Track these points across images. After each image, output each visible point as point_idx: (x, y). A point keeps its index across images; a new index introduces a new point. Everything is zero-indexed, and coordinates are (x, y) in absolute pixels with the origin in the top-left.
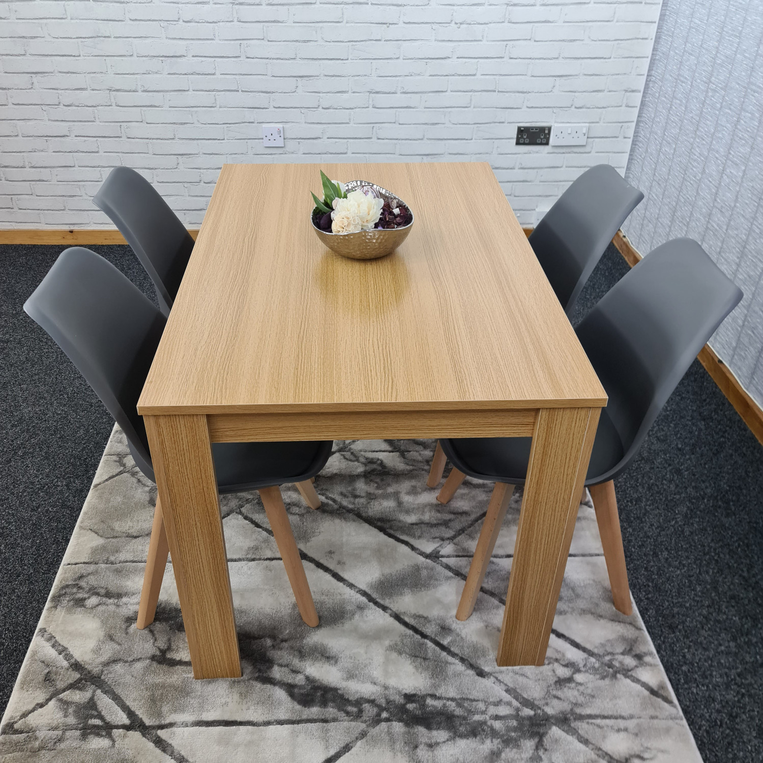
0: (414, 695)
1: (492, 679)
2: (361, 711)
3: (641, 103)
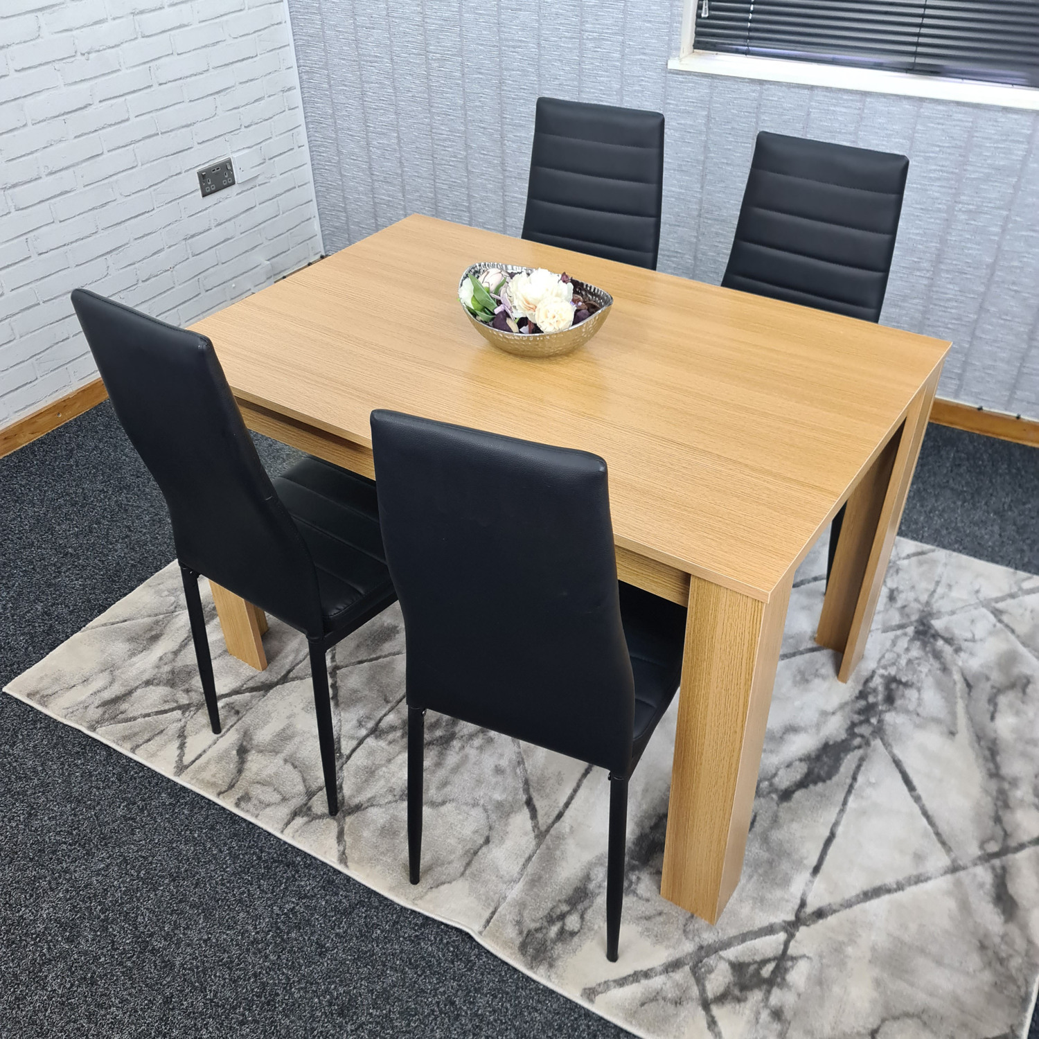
2: (862, 736)
3: (303, 100)
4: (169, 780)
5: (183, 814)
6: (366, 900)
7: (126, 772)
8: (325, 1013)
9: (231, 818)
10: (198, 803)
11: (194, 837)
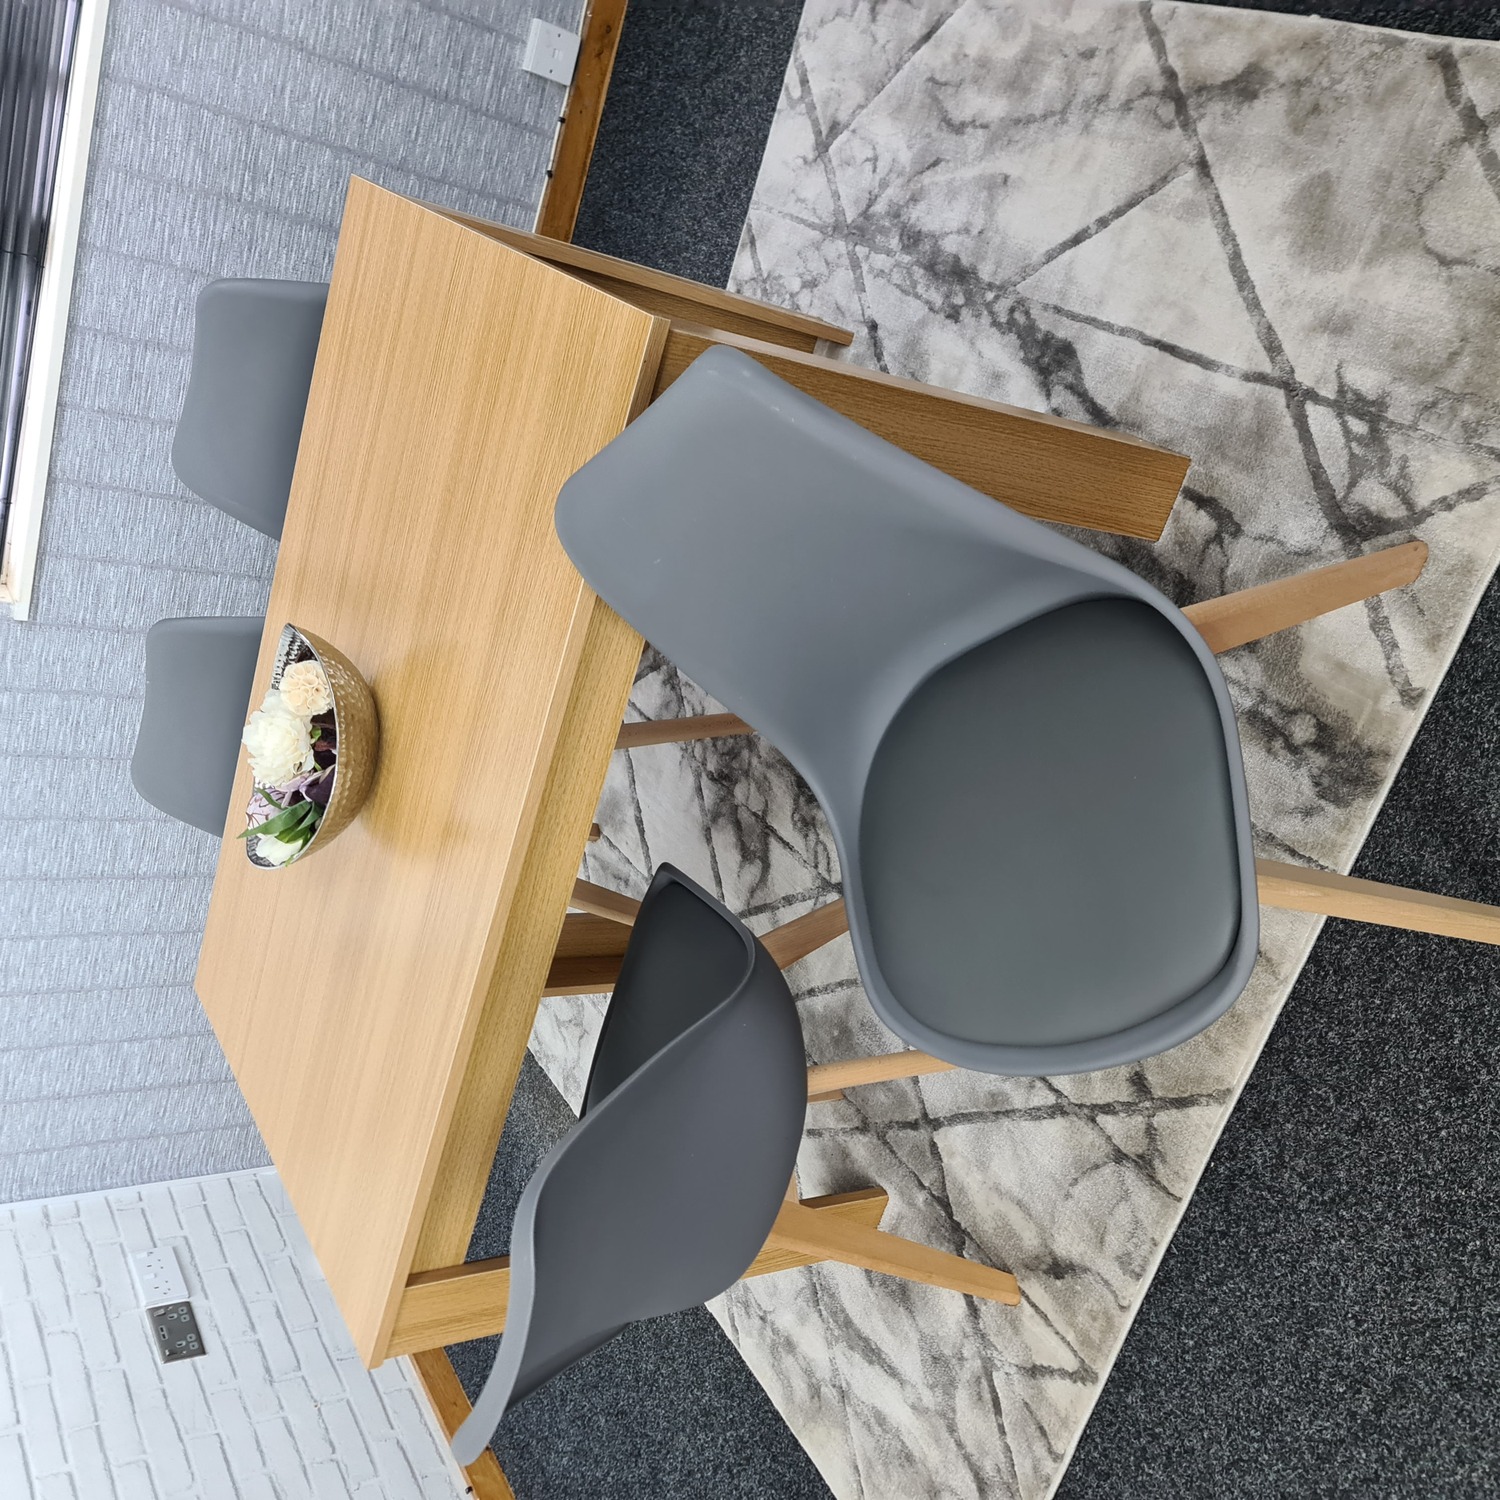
0: (948, 317)
1: (868, 313)
2: (1012, 310)
3: (66, 1194)
4: (1105, 1391)
5: (1157, 1365)
6: (1282, 1056)
7: (1095, 1465)
8: (1464, 1117)
9: (1163, 1284)
10: (1139, 1341)
11: (1194, 1347)
